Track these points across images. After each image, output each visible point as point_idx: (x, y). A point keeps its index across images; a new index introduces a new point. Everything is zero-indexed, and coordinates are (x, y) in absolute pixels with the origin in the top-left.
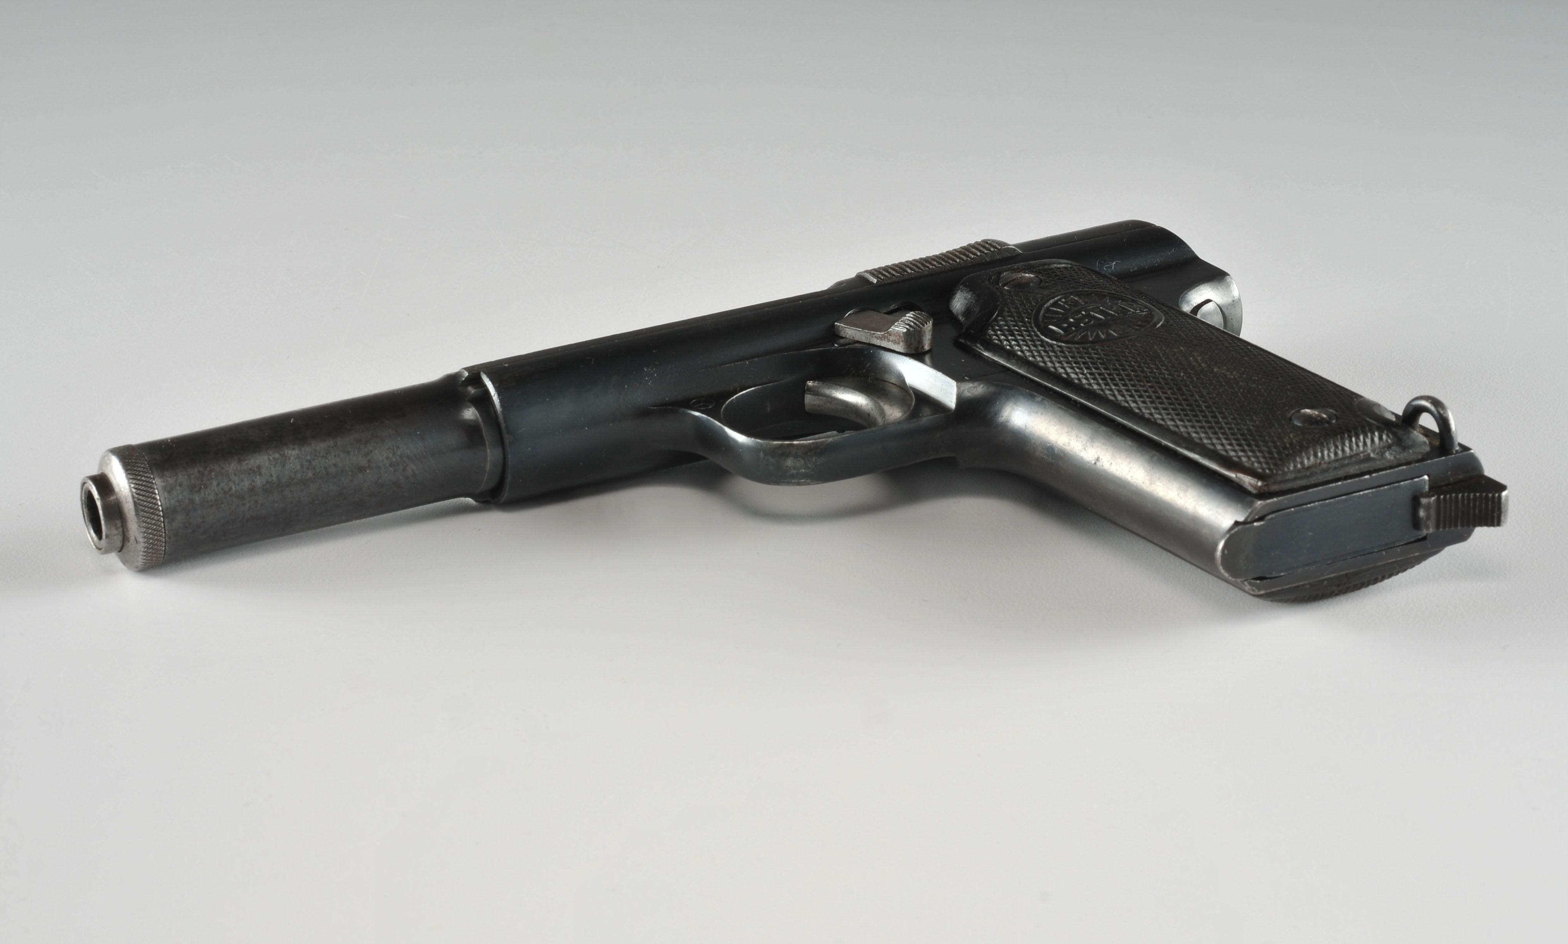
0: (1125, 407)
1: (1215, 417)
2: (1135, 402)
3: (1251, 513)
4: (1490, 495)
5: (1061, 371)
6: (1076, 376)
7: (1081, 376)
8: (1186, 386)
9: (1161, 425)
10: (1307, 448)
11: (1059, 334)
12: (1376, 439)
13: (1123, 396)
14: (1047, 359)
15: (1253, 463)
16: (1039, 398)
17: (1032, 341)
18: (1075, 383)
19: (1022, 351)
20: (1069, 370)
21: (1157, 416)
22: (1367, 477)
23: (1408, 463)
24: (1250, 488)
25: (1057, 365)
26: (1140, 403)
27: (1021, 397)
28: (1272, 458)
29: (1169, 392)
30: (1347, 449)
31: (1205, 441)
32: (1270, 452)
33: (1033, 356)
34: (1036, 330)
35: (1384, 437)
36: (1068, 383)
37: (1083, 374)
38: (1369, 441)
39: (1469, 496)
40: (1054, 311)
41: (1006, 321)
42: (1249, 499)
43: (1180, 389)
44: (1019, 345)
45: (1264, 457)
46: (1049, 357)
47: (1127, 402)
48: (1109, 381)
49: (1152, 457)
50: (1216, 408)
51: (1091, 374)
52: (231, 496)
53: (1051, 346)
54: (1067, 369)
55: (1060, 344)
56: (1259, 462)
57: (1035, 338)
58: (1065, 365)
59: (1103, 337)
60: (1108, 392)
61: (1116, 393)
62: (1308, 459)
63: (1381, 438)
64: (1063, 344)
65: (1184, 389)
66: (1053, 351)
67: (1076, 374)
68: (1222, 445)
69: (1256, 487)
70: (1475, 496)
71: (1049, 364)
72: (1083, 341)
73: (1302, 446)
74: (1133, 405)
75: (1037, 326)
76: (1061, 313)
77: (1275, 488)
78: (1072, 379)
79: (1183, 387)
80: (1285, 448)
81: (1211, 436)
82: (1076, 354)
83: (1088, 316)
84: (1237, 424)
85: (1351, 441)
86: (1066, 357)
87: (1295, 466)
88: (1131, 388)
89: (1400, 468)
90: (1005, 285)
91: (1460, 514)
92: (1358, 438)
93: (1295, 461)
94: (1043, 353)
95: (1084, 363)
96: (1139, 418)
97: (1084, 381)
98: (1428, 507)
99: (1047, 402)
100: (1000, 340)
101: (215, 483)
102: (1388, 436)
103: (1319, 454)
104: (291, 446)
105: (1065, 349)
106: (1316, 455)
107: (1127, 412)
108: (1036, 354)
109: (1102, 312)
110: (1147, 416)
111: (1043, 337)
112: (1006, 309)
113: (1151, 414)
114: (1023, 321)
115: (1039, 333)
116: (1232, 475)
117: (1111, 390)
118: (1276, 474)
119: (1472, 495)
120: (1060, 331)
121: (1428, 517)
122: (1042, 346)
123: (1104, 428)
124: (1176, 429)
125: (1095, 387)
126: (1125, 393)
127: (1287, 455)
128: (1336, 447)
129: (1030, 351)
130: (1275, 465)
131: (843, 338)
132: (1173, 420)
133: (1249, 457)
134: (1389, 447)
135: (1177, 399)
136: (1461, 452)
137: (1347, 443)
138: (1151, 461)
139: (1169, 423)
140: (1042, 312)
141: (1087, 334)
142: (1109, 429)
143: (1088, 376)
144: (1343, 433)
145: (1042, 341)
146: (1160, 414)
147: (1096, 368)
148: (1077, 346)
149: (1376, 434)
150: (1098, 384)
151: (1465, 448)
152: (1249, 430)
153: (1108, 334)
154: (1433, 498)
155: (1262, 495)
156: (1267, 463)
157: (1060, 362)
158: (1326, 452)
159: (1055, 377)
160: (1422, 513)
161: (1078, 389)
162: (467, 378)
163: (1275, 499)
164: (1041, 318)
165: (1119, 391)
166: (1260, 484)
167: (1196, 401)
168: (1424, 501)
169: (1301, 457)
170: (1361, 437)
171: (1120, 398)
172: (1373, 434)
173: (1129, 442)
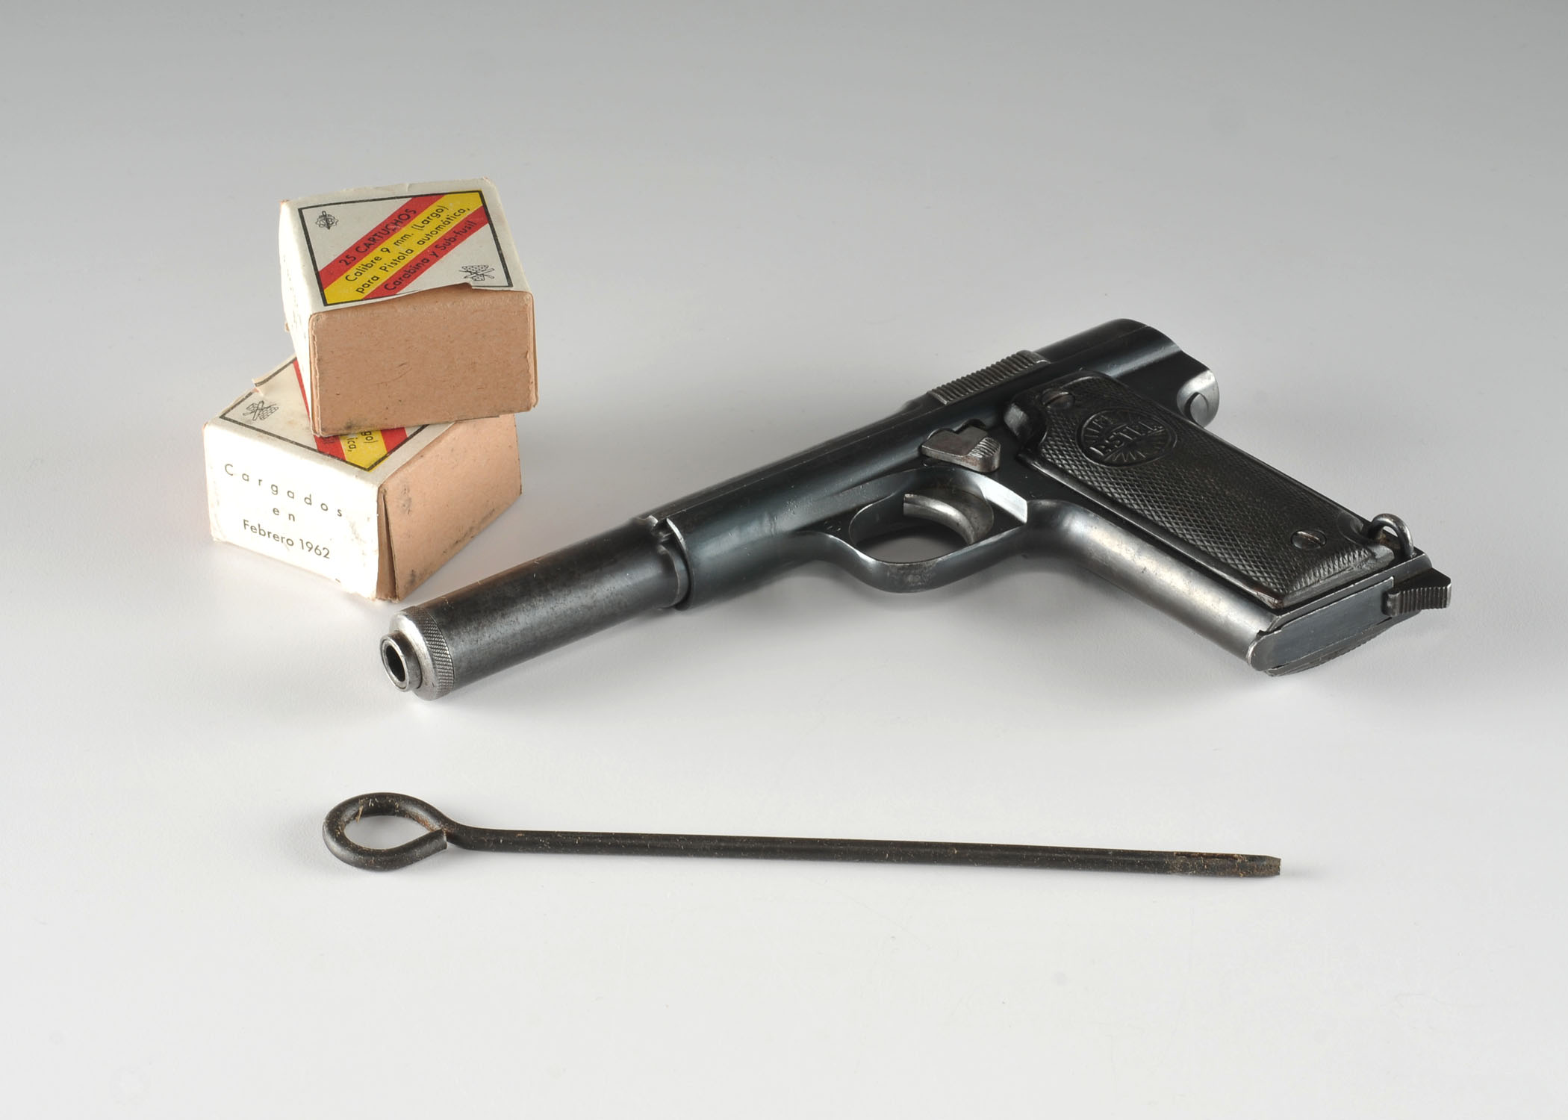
0: (1162, 527)
1: (1234, 540)
2: (1170, 523)
3: (1272, 625)
4: (1439, 588)
5: (1106, 490)
6: (1119, 496)
7: (1123, 496)
8: (1207, 509)
9: (1192, 544)
10: (1309, 570)
11: (1100, 455)
12: (1357, 556)
13: (1159, 516)
14: (1093, 479)
15: (1269, 584)
16: (1093, 515)
17: (1079, 461)
18: (1119, 502)
19: (1072, 470)
20: (1113, 490)
21: (1188, 536)
22: (1352, 586)
23: (1379, 571)
24: (1269, 605)
25: (1103, 485)
26: (1173, 524)
27: (1077, 513)
28: (1284, 580)
29: (1195, 515)
30: (1336, 567)
31: (1229, 561)
32: (1281, 574)
33: (1082, 476)
34: (1080, 451)
35: (1362, 553)
36: (1113, 502)
37: (1124, 494)
38: (1351, 558)
39: (1423, 590)
40: (1091, 431)
41: (1055, 441)
42: (1269, 614)
43: (1203, 513)
44: (1069, 465)
45: (1277, 579)
46: (1095, 477)
47: (1163, 522)
48: (1147, 503)
49: (1189, 572)
50: (1234, 531)
51: (1131, 495)
52: (499, 643)
53: (1095, 466)
54: (1111, 489)
55: (1102, 465)
56: (1274, 583)
57: (1081, 458)
58: (1109, 485)
59: (1134, 458)
60: (1146, 512)
61: (1154, 514)
62: (1310, 578)
63: (1360, 555)
64: (1104, 466)
65: (1207, 512)
66: (1098, 472)
67: (1119, 494)
68: (1243, 566)
69: (1274, 604)
70: (1428, 589)
71: (1096, 484)
72: (1119, 464)
73: (1304, 569)
74: (1168, 525)
75: (1081, 447)
76: (1097, 434)
77: (1286, 604)
78: (1116, 498)
79: (1205, 511)
80: (1292, 571)
81: (1234, 557)
82: (1117, 476)
83: (1118, 437)
84: (1252, 547)
85: (1339, 560)
86: (1108, 478)
87: (1301, 585)
88: (1164, 510)
89: (1375, 575)
90: (1049, 403)
91: (1417, 602)
92: (1343, 557)
93: (1300, 582)
94: (1090, 474)
95: (1124, 485)
96: (1174, 537)
97: (1126, 501)
98: (1394, 600)
99: (1099, 518)
100: (1052, 459)
101: (487, 635)
102: (1365, 552)
103: (1318, 574)
104: (538, 598)
105: (1107, 470)
106: (1315, 575)
107: (1165, 531)
108: (1084, 473)
109: (1129, 433)
110: (1181, 536)
111: (1087, 459)
112: (1053, 429)
113: (1184, 535)
114: (1069, 442)
115: (1083, 455)
116: (1254, 592)
117: (1149, 511)
118: (1288, 594)
119: (1426, 589)
120: (1100, 452)
121: (1394, 607)
122: (1088, 466)
123: (1148, 545)
124: (1205, 549)
125: (1136, 507)
126: (1161, 514)
127: (1295, 577)
128: (1329, 566)
129: (1079, 470)
130: (1287, 585)
131: (928, 457)
132: (1202, 541)
133: (1265, 578)
134: (1366, 560)
135: (1202, 522)
136: (1416, 556)
137: (1336, 562)
138: (1188, 575)
139: (1199, 543)
140: (1083, 432)
141: (1121, 456)
142: (1152, 546)
143: (1129, 497)
144: (1333, 555)
145: (1086, 461)
146: (1191, 535)
147: (1134, 490)
148: (1116, 468)
149: (1357, 552)
150: (1138, 505)
151: (1419, 552)
152: (1262, 553)
153: (1138, 456)
154: (1398, 594)
155: (1279, 611)
156: (1280, 584)
157: (1104, 483)
158: (1322, 571)
159: (1102, 496)
160: (1389, 604)
161: (1122, 507)
162: (657, 524)
163: (1288, 613)
164: (1082, 438)
165: (1156, 512)
166: (1276, 602)
167: (1217, 524)
168: (1391, 596)
169: (1305, 578)
170: (1346, 557)
171: (1157, 518)
172: (1354, 552)
173: (1169, 558)
